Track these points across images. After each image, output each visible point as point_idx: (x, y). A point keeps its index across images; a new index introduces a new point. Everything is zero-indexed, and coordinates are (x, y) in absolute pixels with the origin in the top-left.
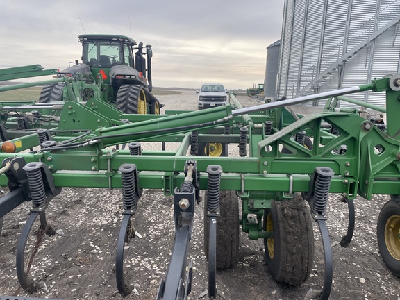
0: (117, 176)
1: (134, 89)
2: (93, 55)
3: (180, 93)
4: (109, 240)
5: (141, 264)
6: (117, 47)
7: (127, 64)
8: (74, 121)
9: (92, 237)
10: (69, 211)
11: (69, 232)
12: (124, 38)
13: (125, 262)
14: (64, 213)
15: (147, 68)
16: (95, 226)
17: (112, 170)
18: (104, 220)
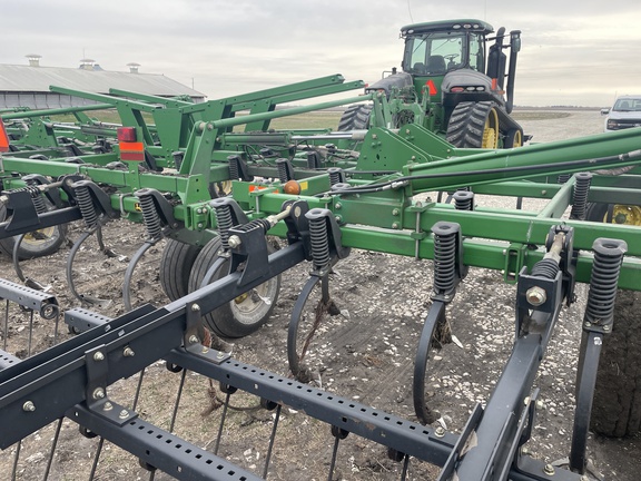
0: (428, 241)
1: (480, 109)
2: (419, 57)
3: (568, 115)
4: (412, 341)
5: (457, 389)
6: (460, 39)
7: (472, 68)
8: (378, 157)
9: (389, 331)
10: (361, 288)
11: (358, 318)
12: (472, 23)
13: (433, 379)
14: (353, 290)
15: (507, 72)
16: (393, 317)
17: (421, 230)
18: (408, 310)
